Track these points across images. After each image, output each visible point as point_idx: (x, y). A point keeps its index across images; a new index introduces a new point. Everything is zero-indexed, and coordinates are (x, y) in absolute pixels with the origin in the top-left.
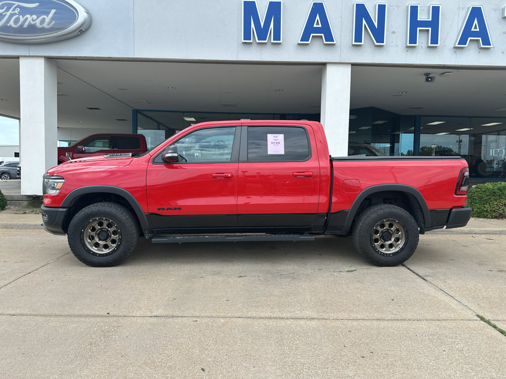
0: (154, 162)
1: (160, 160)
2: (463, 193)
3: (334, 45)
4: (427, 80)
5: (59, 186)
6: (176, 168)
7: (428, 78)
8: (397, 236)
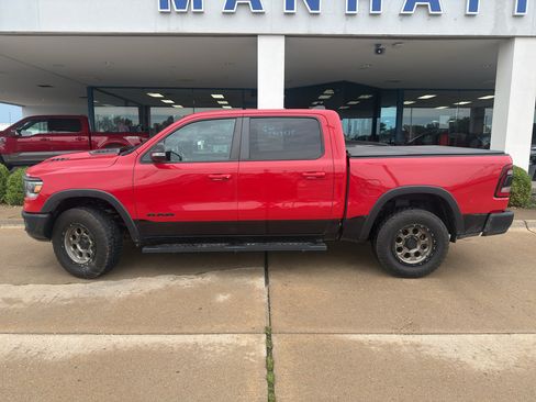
0: (142, 162)
1: (147, 158)
2: (504, 195)
3: (263, 13)
4: (377, 52)
5: (38, 188)
6: (168, 168)
7: (379, 50)
8: (423, 242)
